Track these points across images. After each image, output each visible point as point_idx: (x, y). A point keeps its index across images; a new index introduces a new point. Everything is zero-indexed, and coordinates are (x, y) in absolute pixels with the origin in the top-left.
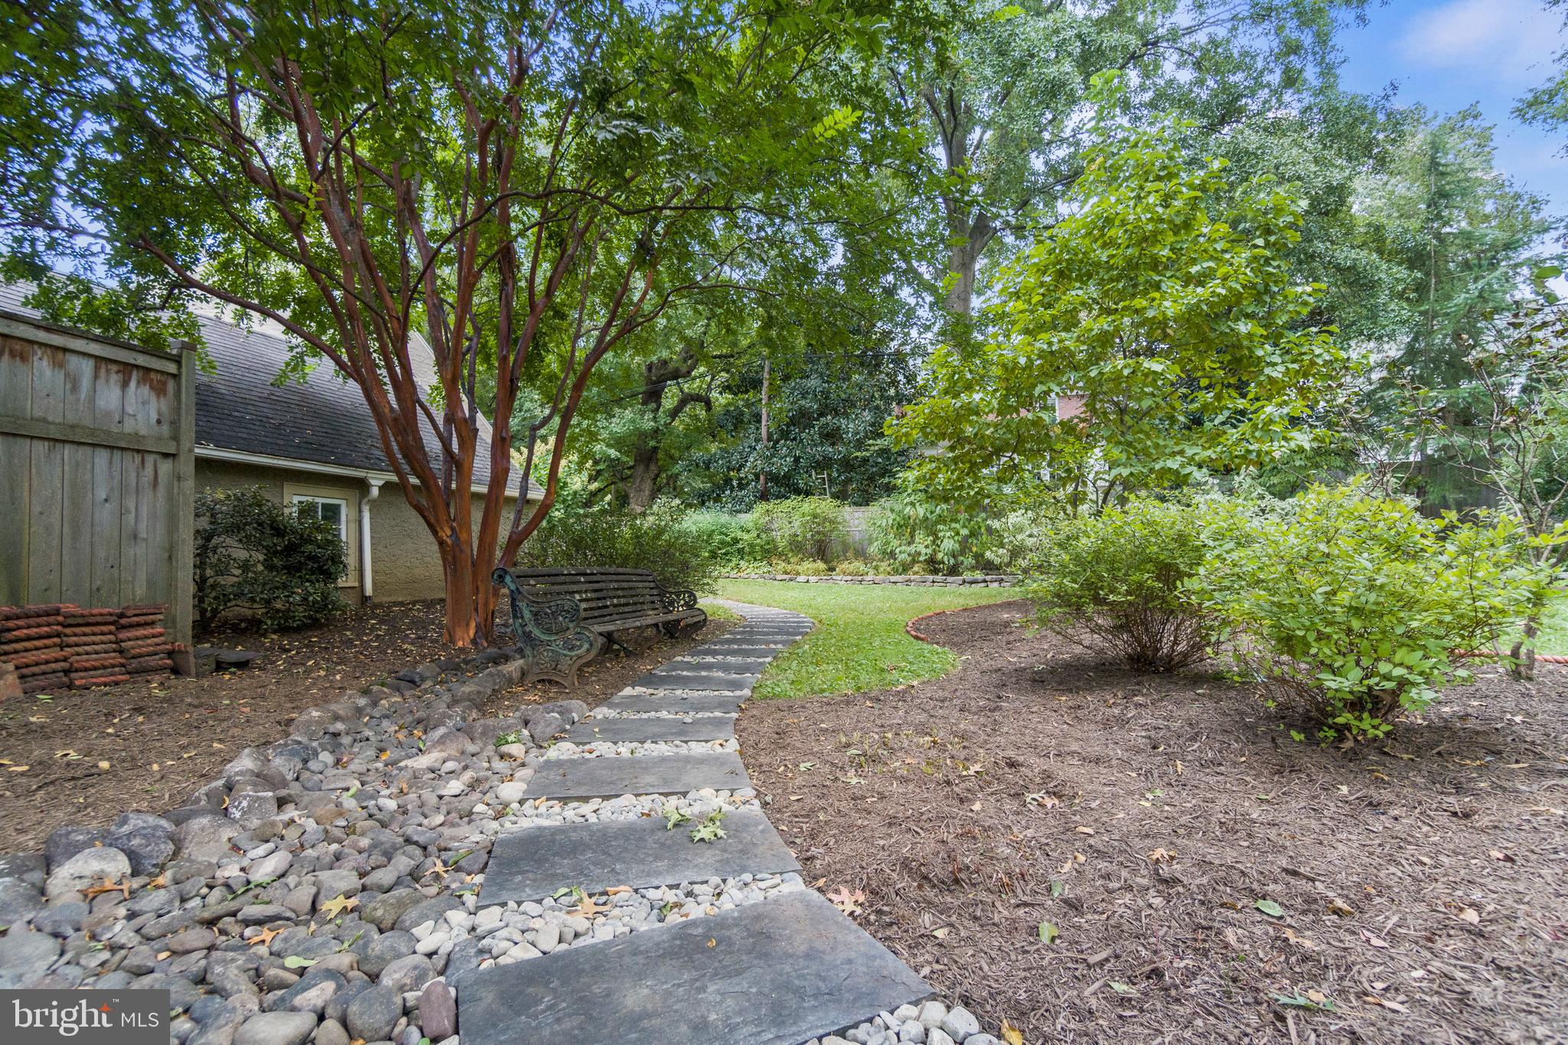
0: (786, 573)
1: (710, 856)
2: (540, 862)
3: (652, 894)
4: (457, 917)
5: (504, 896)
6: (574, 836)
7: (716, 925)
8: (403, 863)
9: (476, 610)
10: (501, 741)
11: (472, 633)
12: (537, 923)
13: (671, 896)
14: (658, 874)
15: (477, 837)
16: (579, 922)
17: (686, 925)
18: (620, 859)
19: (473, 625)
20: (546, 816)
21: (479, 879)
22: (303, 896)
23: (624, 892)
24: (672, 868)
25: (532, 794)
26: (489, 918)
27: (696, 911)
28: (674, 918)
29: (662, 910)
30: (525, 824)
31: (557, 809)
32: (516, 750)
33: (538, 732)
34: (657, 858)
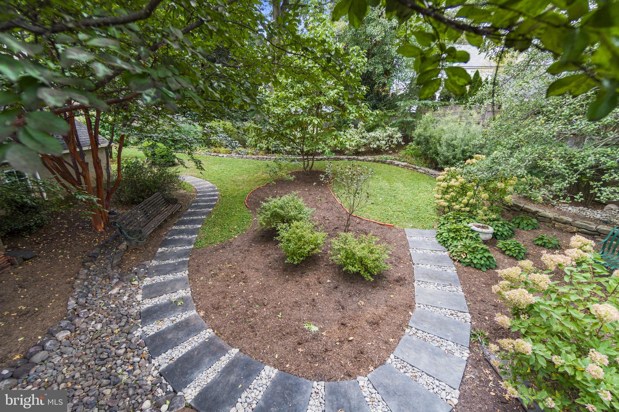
0: (215, 152)
1: (180, 308)
2: (150, 316)
3: (171, 319)
4: (139, 329)
5: (146, 324)
6: (155, 308)
7: (180, 323)
8: (124, 320)
9: (102, 218)
10: (131, 281)
11: (103, 226)
12: (153, 328)
13: (174, 319)
14: (171, 314)
15: (136, 311)
16: (160, 327)
17: (176, 324)
18: (165, 312)
19: (102, 223)
20: (148, 304)
21: (140, 321)
22: (110, 331)
23: (166, 319)
24: (174, 313)
25: (144, 298)
26: (145, 328)
27: (178, 320)
28: (175, 322)
29: (173, 321)
30: (146, 306)
31: (150, 301)
32: (136, 283)
33: (140, 275)
34: (171, 310)
